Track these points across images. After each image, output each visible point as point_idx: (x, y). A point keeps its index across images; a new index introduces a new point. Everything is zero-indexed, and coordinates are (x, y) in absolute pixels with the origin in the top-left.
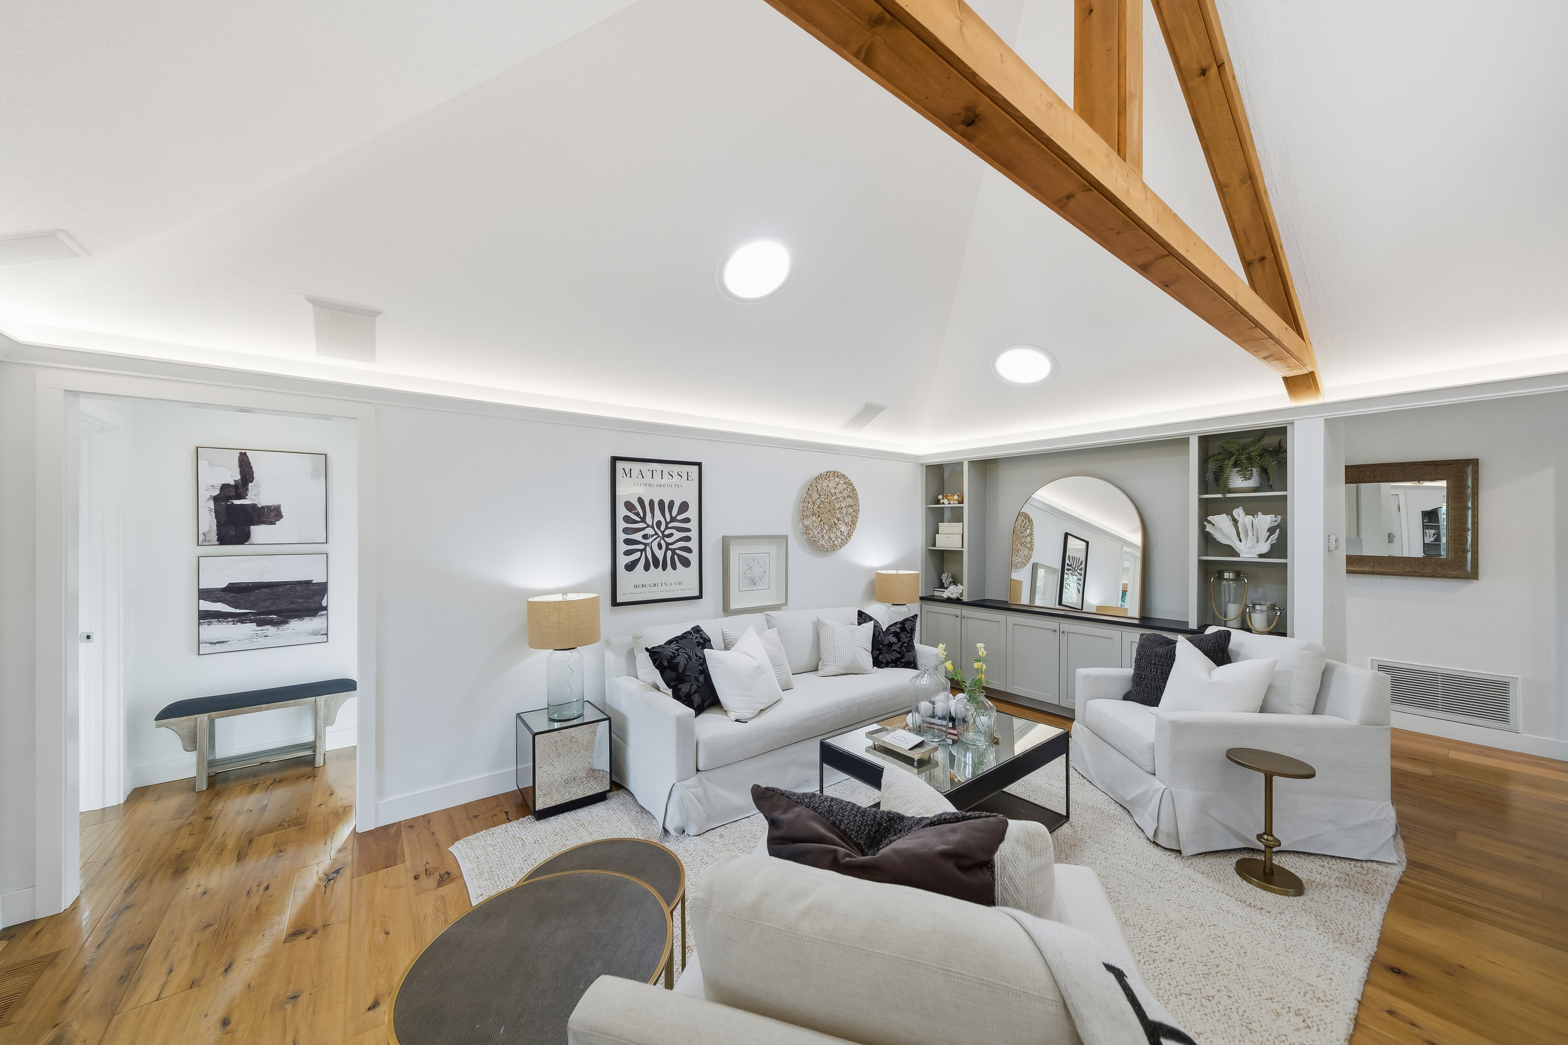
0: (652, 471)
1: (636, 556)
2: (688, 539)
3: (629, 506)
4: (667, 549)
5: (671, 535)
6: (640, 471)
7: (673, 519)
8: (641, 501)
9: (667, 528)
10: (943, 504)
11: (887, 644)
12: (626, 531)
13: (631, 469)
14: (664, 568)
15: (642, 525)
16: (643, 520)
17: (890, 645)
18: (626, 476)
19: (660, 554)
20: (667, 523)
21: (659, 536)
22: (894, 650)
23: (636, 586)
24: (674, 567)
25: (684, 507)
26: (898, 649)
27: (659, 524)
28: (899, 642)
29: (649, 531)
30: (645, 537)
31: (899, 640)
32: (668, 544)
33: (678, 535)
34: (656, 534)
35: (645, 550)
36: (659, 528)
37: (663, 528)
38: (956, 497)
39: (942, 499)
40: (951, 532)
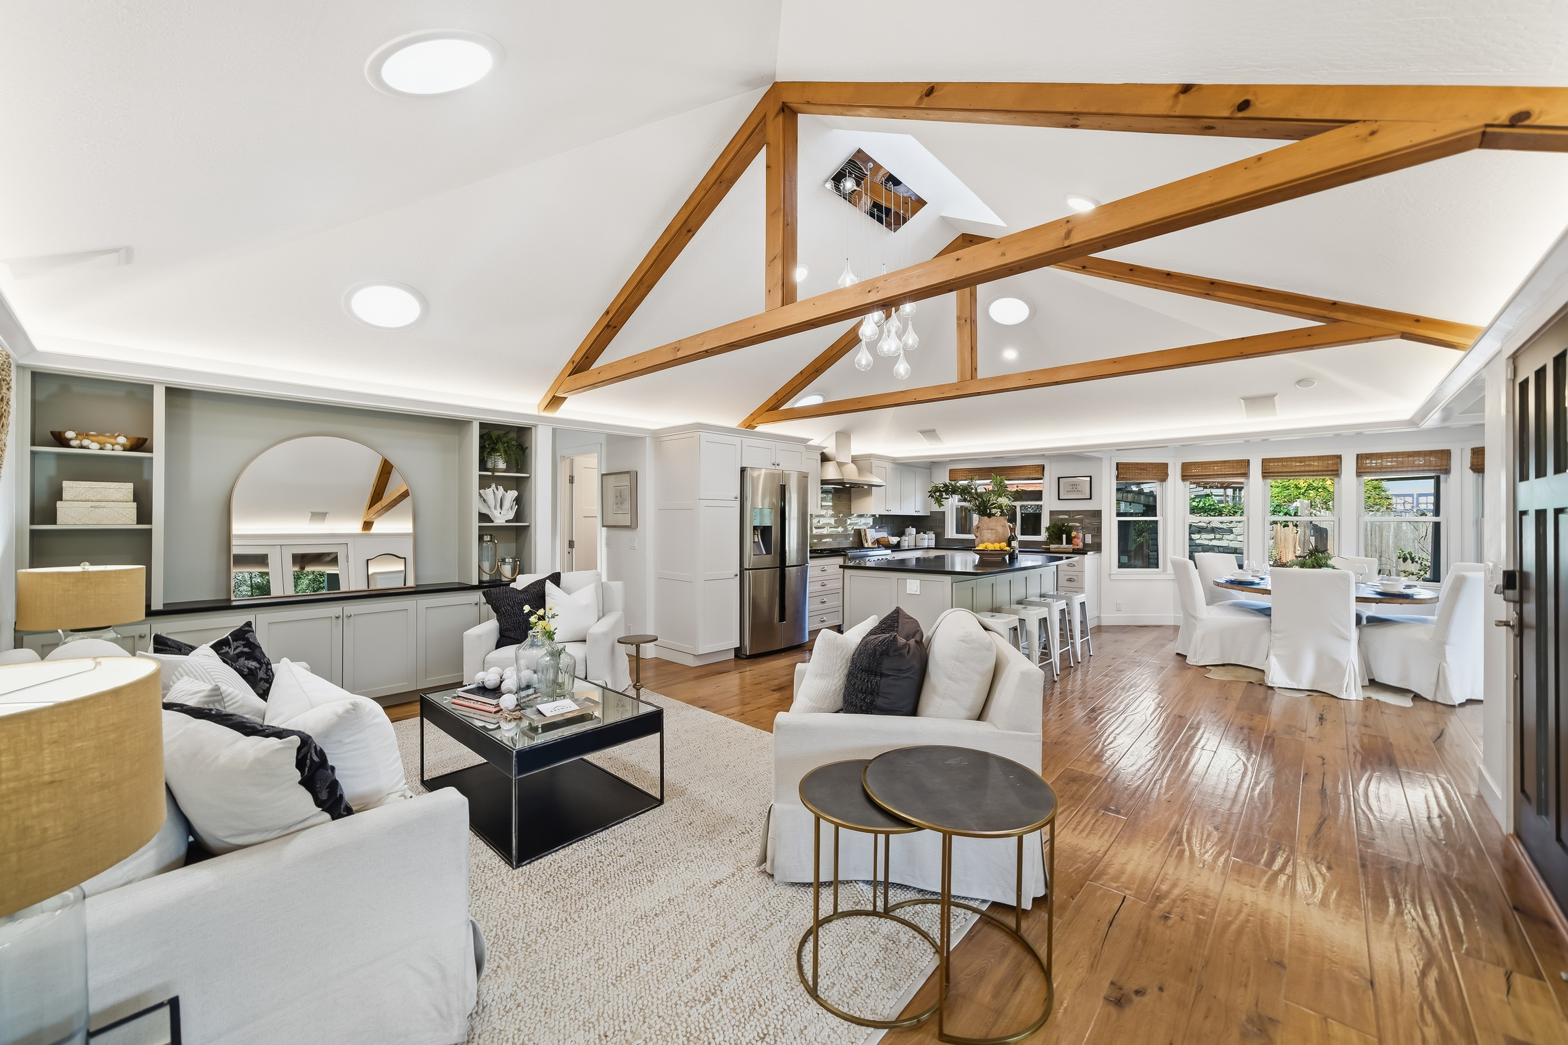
10: (81, 447)
38: (122, 440)
39: (76, 438)
40: (102, 498)
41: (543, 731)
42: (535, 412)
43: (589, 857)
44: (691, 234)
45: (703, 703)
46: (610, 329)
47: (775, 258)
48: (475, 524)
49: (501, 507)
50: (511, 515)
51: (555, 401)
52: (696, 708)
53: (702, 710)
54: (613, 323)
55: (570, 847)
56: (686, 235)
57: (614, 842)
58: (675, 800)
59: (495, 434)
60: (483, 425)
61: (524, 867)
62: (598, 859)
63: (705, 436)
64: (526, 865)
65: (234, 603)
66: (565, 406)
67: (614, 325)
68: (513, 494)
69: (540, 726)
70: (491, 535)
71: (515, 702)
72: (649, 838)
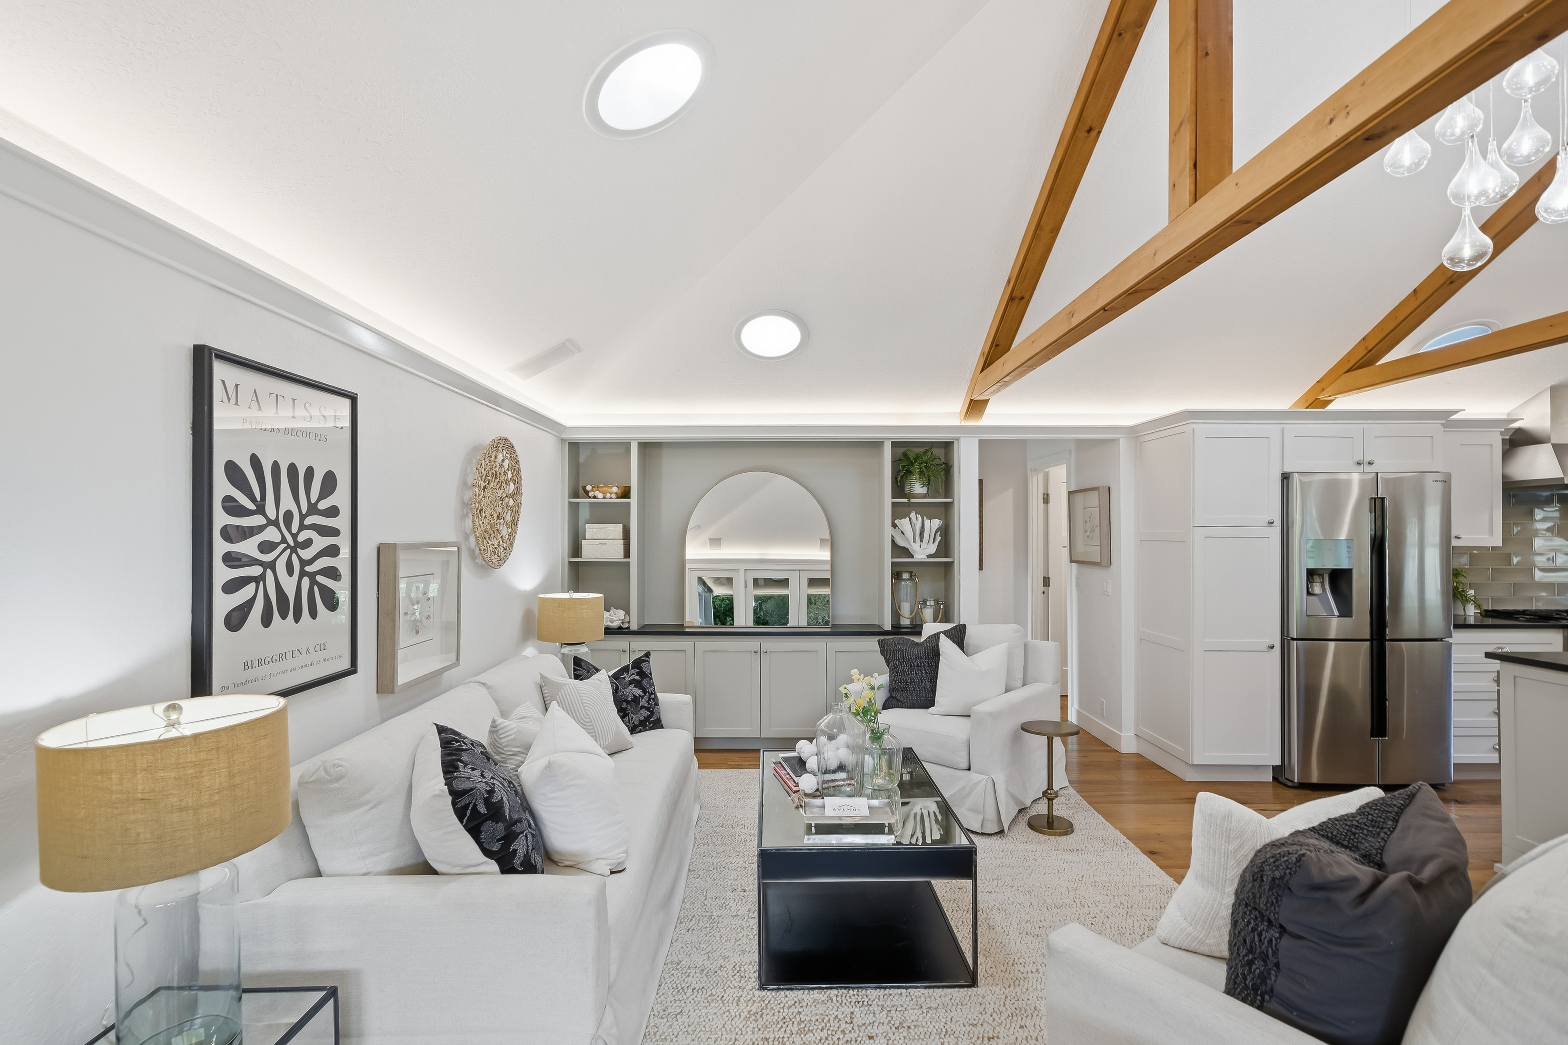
0: (277, 396)
1: (248, 591)
2: (332, 551)
3: (233, 471)
4: (303, 574)
5: (308, 543)
6: (255, 392)
7: (313, 509)
8: (255, 462)
9: (302, 527)
10: (595, 497)
11: (632, 700)
12: (228, 534)
13: (237, 386)
14: (297, 618)
15: (257, 520)
16: (261, 510)
17: (636, 699)
18: (229, 400)
19: (289, 585)
20: (303, 517)
21: (289, 546)
22: (642, 707)
23: (246, 666)
24: (313, 614)
25: (330, 483)
26: (646, 705)
27: (289, 515)
28: (645, 694)
29: (271, 534)
30: (266, 547)
31: (645, 692)
32: (304, 563)
33: (321, 542)
34: (284, 540)
35: (263, 577)
36: (288, 527)
37: (295, 528)
38: (615, 489)
39: (592, 490)
40: (606, 537)
41: (817, 833)
42: (956, 422)
43: (837, 1017)
44: (1094, 133)
45: (1155, 846)
46: (1016, 301)
47: (1181, 124)
48: (888, 560)
49: (921, 541)
50: (933, 549)
51: (976, 407)
52: (1138, 850)
53: (1145, 858)
54: (1017, 294)
55: (829, 991)
56: (1087, 138)
57: (877, 1012)
58: (997, 989)
59: (913, 452)
60: (895, 445)
61: (769, 993)
62: (843, 1026)
63: (1201, 428)
64: (773, 990)
65: (687, 630)
66: (989, 409)
67: (1020, 295)
68: (937, 523)
69: (813, 825)
70: (911, 573)
71: (815, 787)
72: (921, 1029)
